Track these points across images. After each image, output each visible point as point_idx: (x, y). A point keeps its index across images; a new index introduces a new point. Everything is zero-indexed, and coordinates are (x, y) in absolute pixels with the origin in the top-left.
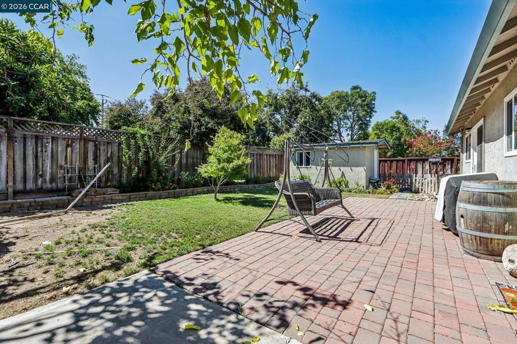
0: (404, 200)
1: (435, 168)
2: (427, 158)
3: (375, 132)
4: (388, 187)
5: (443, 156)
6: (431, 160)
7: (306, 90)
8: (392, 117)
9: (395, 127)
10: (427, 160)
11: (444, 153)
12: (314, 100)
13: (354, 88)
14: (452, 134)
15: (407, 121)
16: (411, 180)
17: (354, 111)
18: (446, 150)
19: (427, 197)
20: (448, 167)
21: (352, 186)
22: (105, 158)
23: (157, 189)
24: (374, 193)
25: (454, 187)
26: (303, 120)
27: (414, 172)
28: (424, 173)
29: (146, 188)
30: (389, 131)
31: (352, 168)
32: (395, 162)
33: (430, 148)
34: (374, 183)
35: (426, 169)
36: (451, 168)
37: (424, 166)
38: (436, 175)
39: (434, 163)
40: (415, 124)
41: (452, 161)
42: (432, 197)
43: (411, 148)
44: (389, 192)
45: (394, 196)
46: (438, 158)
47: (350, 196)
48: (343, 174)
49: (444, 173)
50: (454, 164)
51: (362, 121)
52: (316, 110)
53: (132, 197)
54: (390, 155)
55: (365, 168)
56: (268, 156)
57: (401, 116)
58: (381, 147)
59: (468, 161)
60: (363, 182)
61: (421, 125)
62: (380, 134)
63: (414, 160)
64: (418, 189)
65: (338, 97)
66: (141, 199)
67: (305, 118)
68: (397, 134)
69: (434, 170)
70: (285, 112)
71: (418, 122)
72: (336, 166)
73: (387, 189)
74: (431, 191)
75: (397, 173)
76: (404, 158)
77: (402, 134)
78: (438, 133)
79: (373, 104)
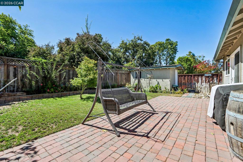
0: (190, 98)
1: (208, 79)
2: (204, 74)
3: (178, 62)
4: (182, 90)
5: (212, 73)
6: (206, 75)
7: (141, 40)
8: (187, 55)
9: (188, 59)
10: (204, 75)
11: (213, 72)
12: (145, 45)
13: (167, 40)
14: (218, 60)
15: (194, 57)
16: (195, 86)
17: (167, 51)
18: (214, 70)
19: (204, 96)
20: (215, 79)
21: (163, 89)
22: (21, 75)
23: (50, 92)
24: (174, 93)
25: (222, 94)
26: (139, 55)
27: (197, 81)
28: (202, 82)
29: (45, 92)
30: (185, 61)
31: (163, 80)
32: (187, 76)
33: (205, 69)
34: (175, 87)
35: (203, 80)
36: (217, 79)
37: (202, 78)
38: (209, 83)
39: (207, 77)
40: (198, 58)
41: (217, 75)
42: (206, 96)
43: (196, 69)
44: (182, 93)
45: (185, 95)
46: (210, 74)
47: (161, 95)
48: (158, 83)
49: (213, 82)
50: (218, 77)
51: (171, 56)
52: (146, 50)
53: (33, 97)
54: (186, 73)
55: (170, 79)
56: (121, 74)
57: (191, 54)
58: (179, 68)
59: (228, 75)
60: (169, 87)
61: (201, 59)
62: (181, 63)
63: (197, 75)
64: (199, 90)
65: (159, 44)
66: (39, 98)
67: (140, 54)
68: (189, 63)
69: (208, 80)
70: (131, 52)
71: (200, 57)
72: (154, 79)
73: (181, 91)
74: (206, 92)
75: (188, 82)
76: (192, 74)
77: (191, 63)
78: (209, 62)
79: (177, 48)
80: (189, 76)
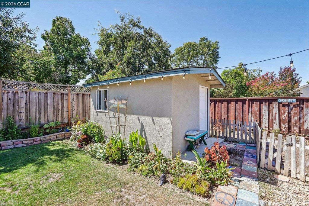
1: (287, 112)
2: (275, 97)
6: (281, 100)
9: (237, 74)
10: (275, 100)
13: (202, 39)
15: (247, 70)
20: (307, 110)
27: (258, 116)
28: (270, 118)
30: (233, 76)
31: (154, 118)
35: (274, 112)
37: (271, 108)
39: (285, 105)
40: (253, 72)
46: (292, 98)
48: (143, 128)
49: (300, 118)
57: (243, 67)
58: (212, 83)
60: (168, 144)
61: (257, 73)
62: (226, 78)
63: (257, 100)
69: (286, 114)
71: (255, 71)
72: (133, 114)
76: (244, 98)
77: (243, 78)
78: (274, 75)
79: (218, 52)
80: (239, 103)
